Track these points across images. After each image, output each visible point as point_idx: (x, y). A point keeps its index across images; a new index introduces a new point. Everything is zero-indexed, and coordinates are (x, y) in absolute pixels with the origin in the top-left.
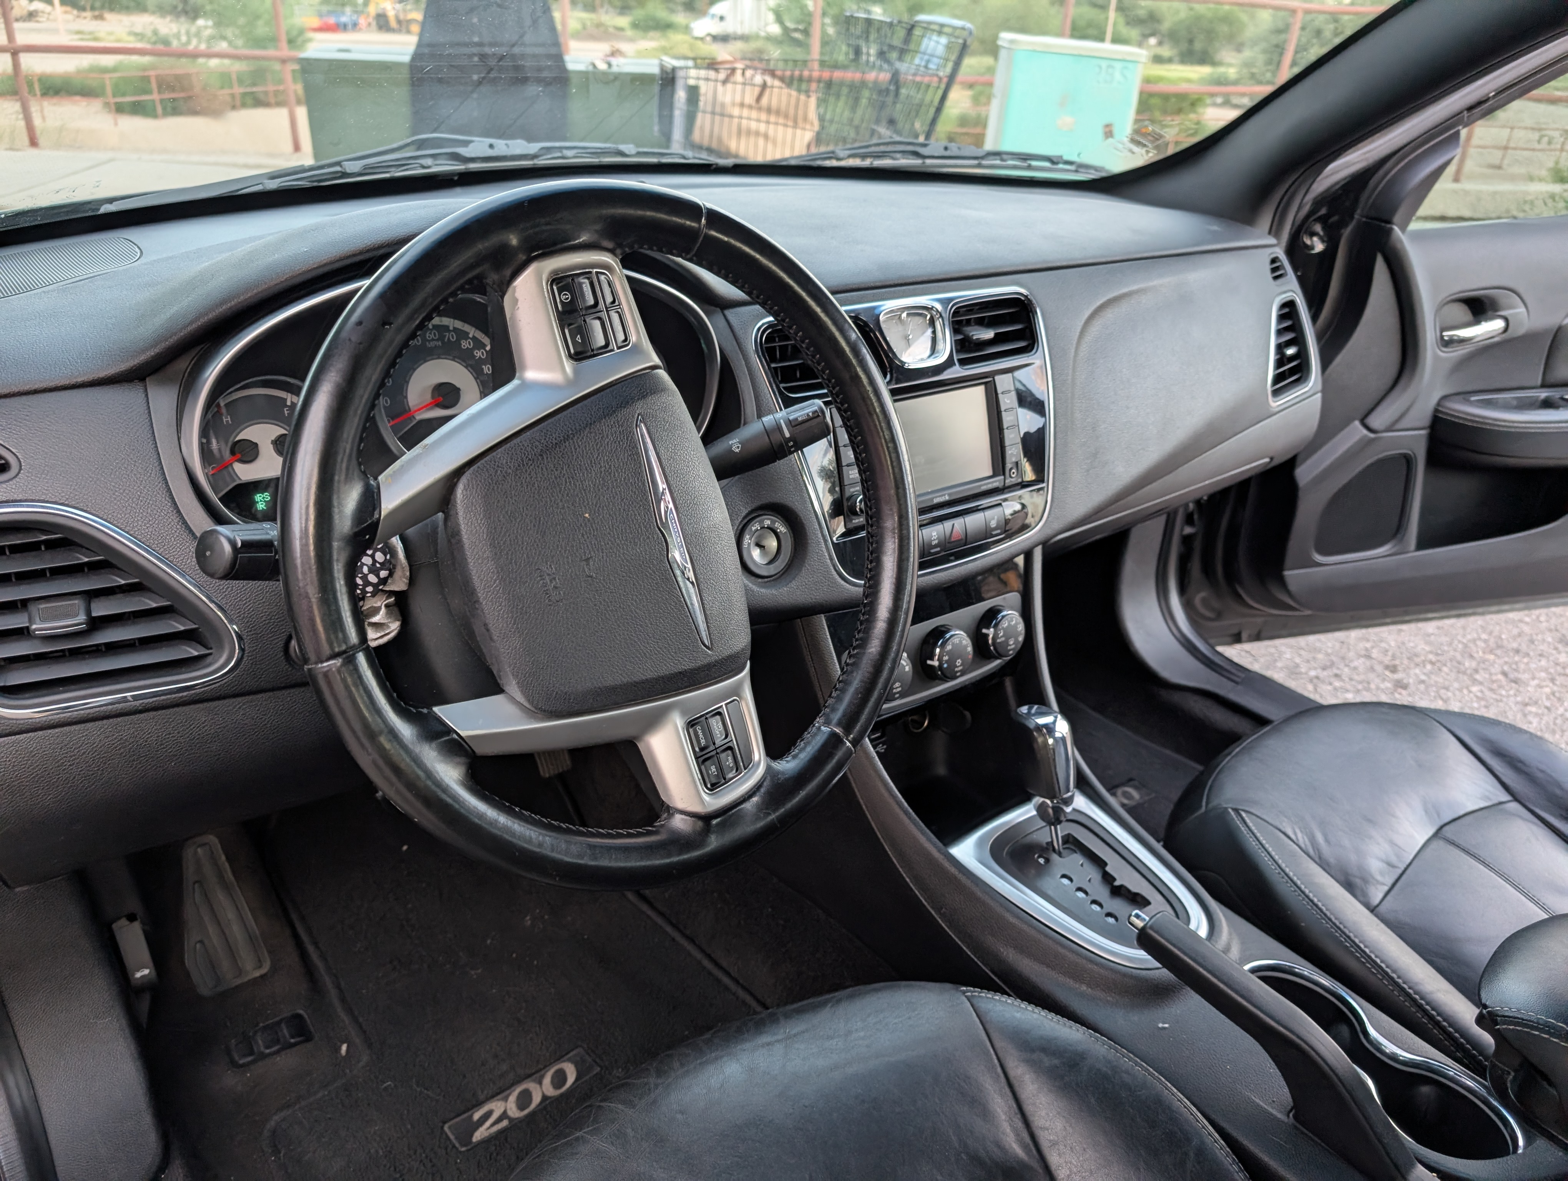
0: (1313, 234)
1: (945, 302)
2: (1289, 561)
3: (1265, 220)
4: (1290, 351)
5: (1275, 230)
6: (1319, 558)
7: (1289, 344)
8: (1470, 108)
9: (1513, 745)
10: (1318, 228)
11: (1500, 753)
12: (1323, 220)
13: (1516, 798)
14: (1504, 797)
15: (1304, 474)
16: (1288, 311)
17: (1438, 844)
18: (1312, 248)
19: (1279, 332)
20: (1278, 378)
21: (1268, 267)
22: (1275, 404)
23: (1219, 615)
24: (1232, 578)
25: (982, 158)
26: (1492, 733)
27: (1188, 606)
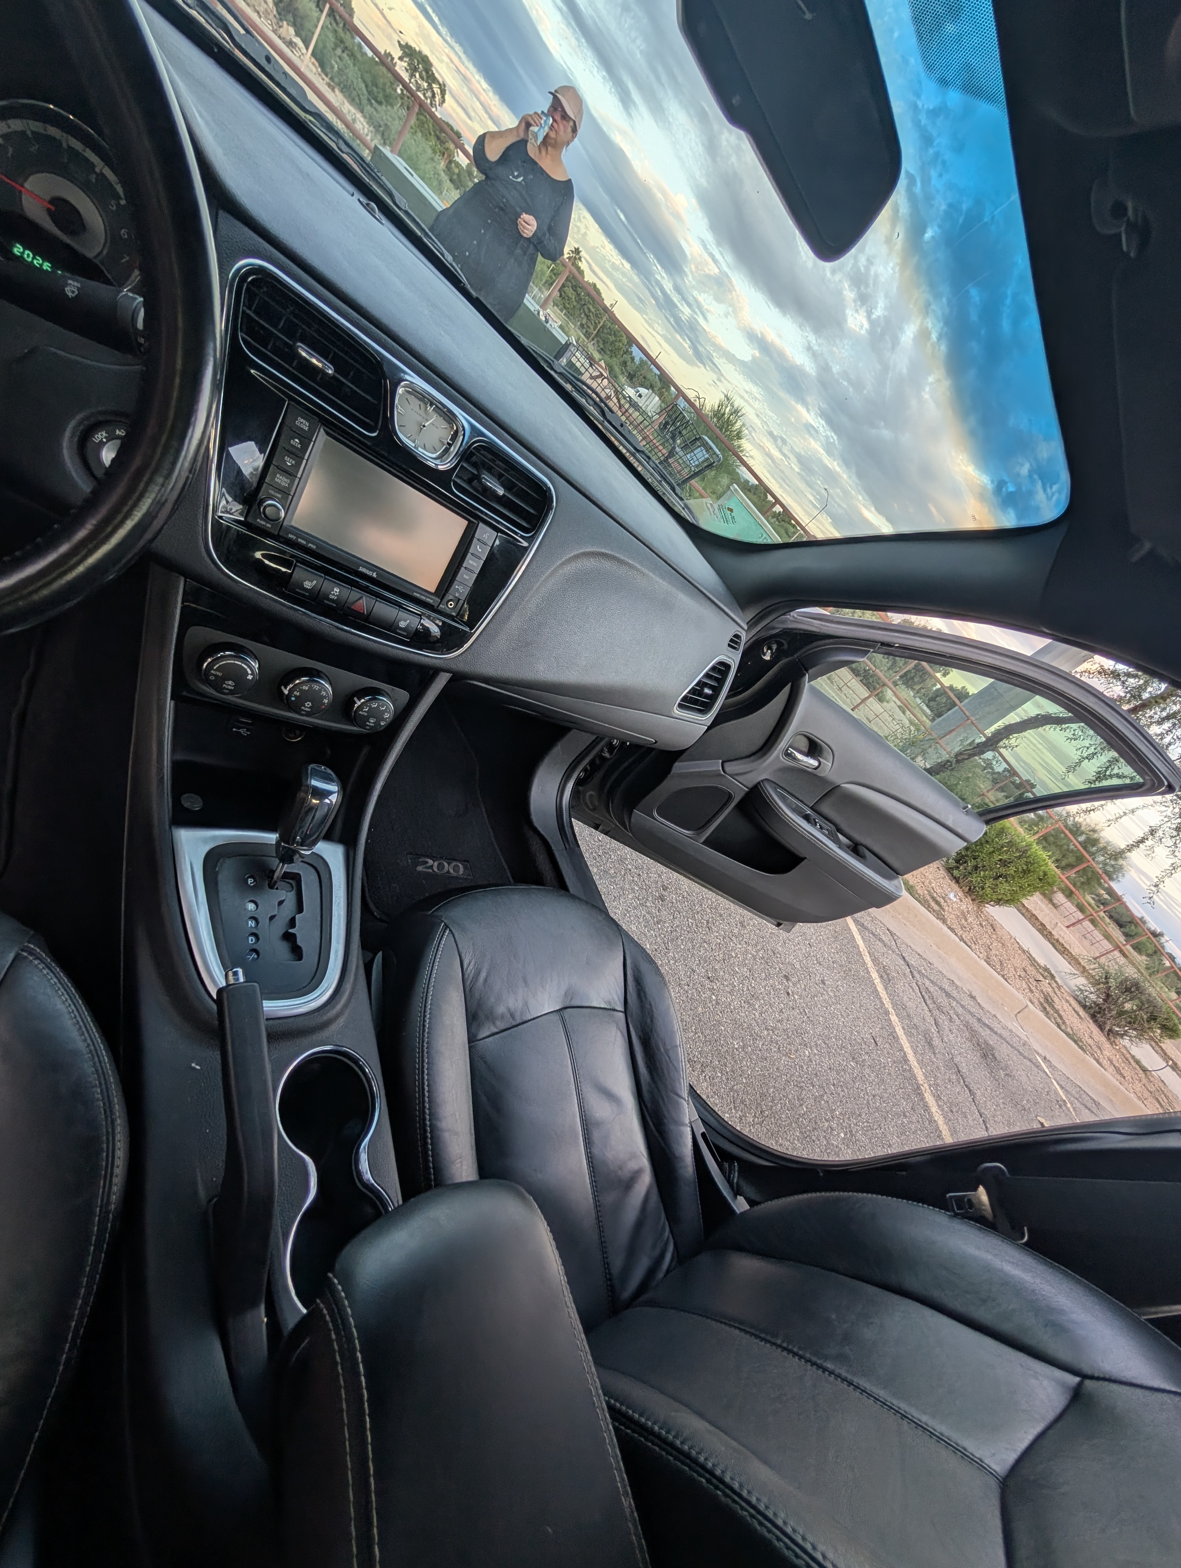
0: (770, 648)
1: (475, 431)
2: (639, 806)
3: (751, 614)
4: (707, 691)
5: (752, 624)
6: (655, 814)
7: (711, 687)
8: (883, 644)
9: (649, 980)
10: (775, 647)
11: (638, 981)
12: (780, 645)
13: (625, 1012)
14: (620, 1007)
15: (679, 767)
16: (722, 669)
17: (556, 1017)
18: (764, 655)
19: (707, 675)
20: (685, 699)
21: (730, 636)
22: (677, 712)
23: (594, 810)
24: (610, 794)
25: (638, 451)
26: (645, 967)
27: (575, 793)
